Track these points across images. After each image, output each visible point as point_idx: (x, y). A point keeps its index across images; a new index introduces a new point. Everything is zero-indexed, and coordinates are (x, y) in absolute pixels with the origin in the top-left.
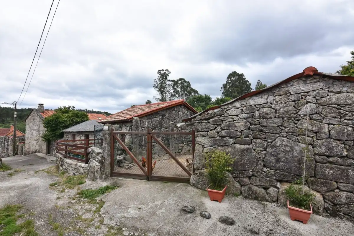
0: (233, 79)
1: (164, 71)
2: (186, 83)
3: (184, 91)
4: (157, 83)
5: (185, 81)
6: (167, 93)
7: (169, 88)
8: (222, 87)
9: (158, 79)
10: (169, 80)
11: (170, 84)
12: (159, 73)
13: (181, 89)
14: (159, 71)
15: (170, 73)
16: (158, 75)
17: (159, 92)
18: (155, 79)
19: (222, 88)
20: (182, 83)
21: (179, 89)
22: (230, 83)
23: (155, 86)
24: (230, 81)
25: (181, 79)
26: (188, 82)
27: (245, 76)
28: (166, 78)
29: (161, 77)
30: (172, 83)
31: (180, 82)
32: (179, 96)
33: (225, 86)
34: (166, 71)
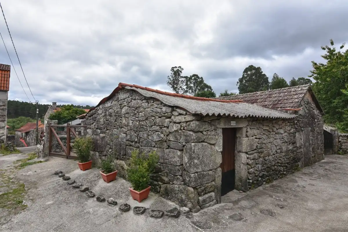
0: (249, 73)
1: (177, 68)
2: (199, 79)
3: (197, 87)
4: (170, 80)
5: (198, 77)
6: (180, 89)
7: (182, 84)
8: (238, 81)
9: (171, 76)
10: (182, 77)
11: (182, 80)
12: (172, 70)
13: (194, 85)
14: (172, 68)
15: (183, 69)
16: (171, 72)
17: (172, 88)
18: (169, 76)
19: (238, 83)
20: (195, 79)
21: (192, 85)
22: (246, 77)
23: (169, 83)
24: (246, 75)
25: (194, 75)
26: (202, 78)
27: (262, 69)
28: (179, 75)
29: (174, 74)
30: (185, 79)
31: (193, 78)
32: (192, 92)
33: (241, 80)
34: (179, 68)
